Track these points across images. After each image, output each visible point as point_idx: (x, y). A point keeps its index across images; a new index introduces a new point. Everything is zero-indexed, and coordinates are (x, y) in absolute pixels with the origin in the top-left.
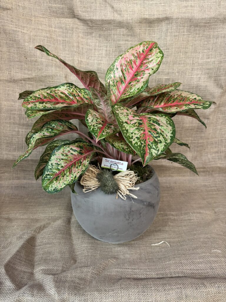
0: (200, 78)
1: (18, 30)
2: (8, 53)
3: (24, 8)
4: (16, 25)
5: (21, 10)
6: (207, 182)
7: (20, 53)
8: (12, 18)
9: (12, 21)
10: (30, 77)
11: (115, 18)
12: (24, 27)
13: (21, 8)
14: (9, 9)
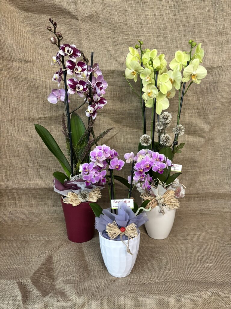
0: (191, 116)
1: (37, 78)
2: (28, 97)
3: (43, 60)
4: (36, 74)
5: (40, 63)
6: (201, 206)
7: (38, 97)
8: (33, 69)
9: (32, 72)
10: (46, 116)
11: (118, 69)
12: (42, 76)
13: (40, 61)
14: (31, 62)
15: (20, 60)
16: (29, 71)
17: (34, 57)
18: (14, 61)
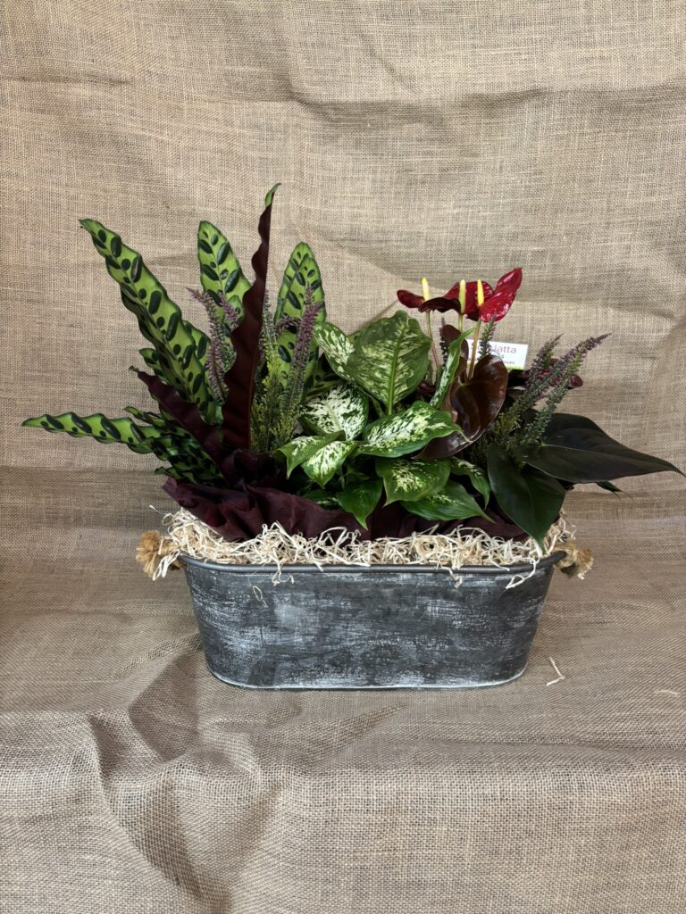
0: (629, 247)
1: (147, 134)
2: (121, 195)
3: (163, 78)
4: (143, 122)
5: (156, 85)
6: (653, 533)
7: (153, 195)
8: (133, 105)
9: (132, 113)
10: (175, 253)
11: (398, 98)
12: (162, 127)
13: (155, 78)
14: (126, 82)
15: (94, 79)
16: (122, 110)
17: (138, 66)
18: (77, 81)
